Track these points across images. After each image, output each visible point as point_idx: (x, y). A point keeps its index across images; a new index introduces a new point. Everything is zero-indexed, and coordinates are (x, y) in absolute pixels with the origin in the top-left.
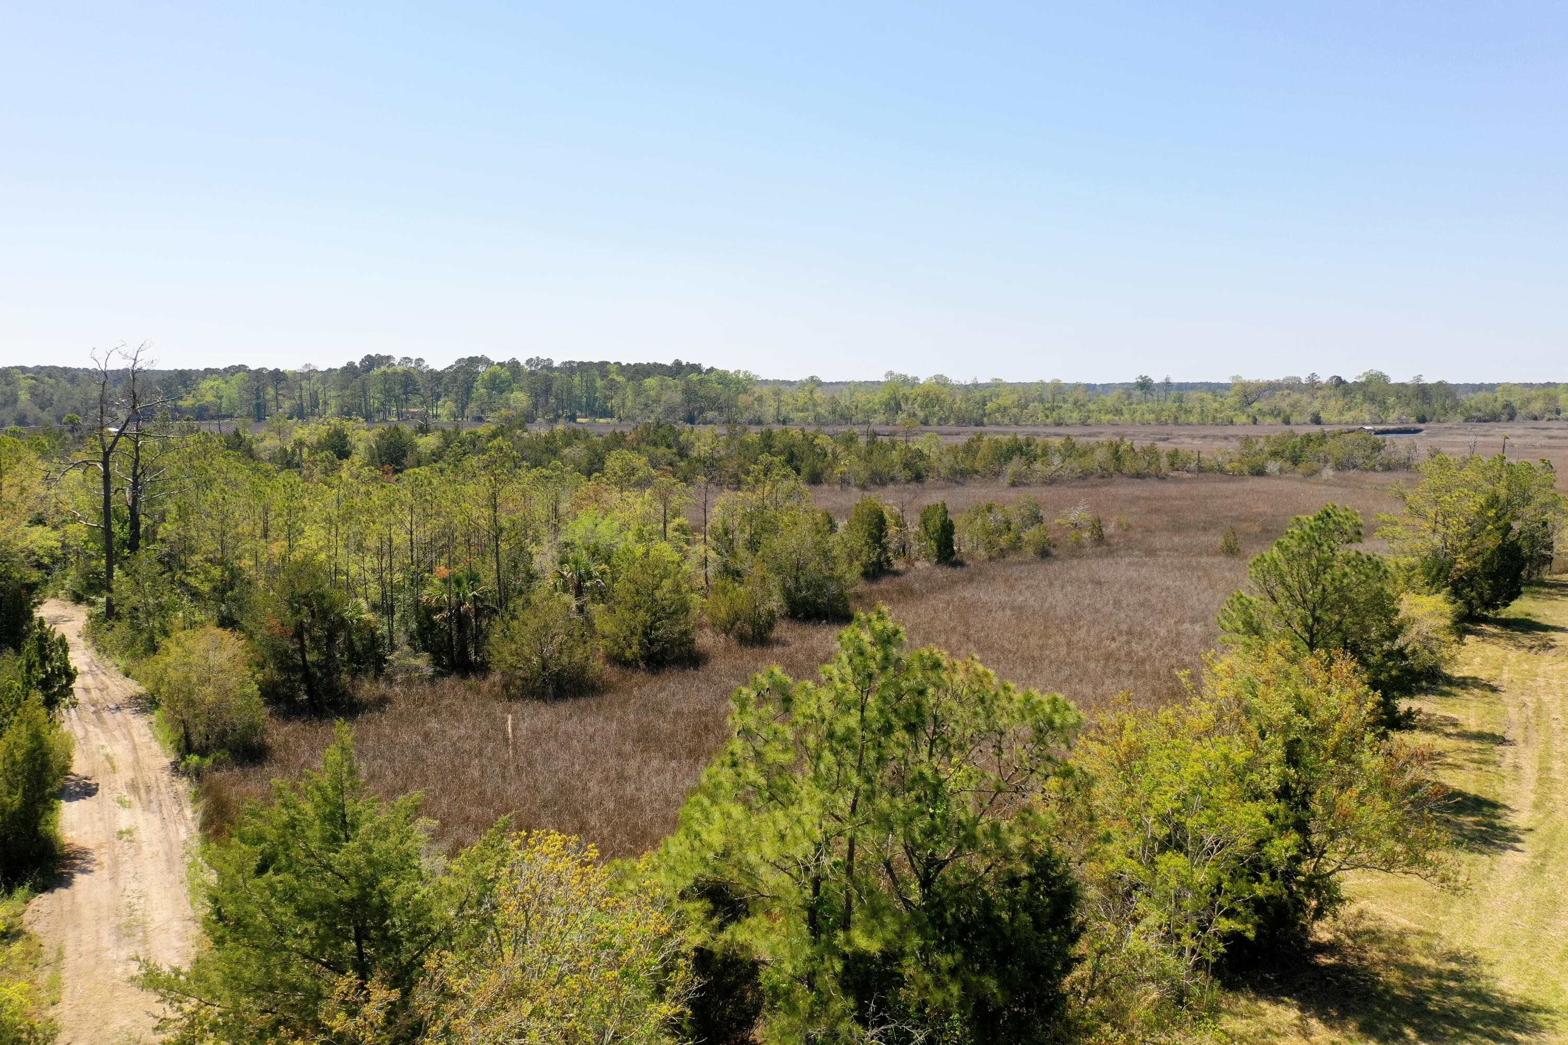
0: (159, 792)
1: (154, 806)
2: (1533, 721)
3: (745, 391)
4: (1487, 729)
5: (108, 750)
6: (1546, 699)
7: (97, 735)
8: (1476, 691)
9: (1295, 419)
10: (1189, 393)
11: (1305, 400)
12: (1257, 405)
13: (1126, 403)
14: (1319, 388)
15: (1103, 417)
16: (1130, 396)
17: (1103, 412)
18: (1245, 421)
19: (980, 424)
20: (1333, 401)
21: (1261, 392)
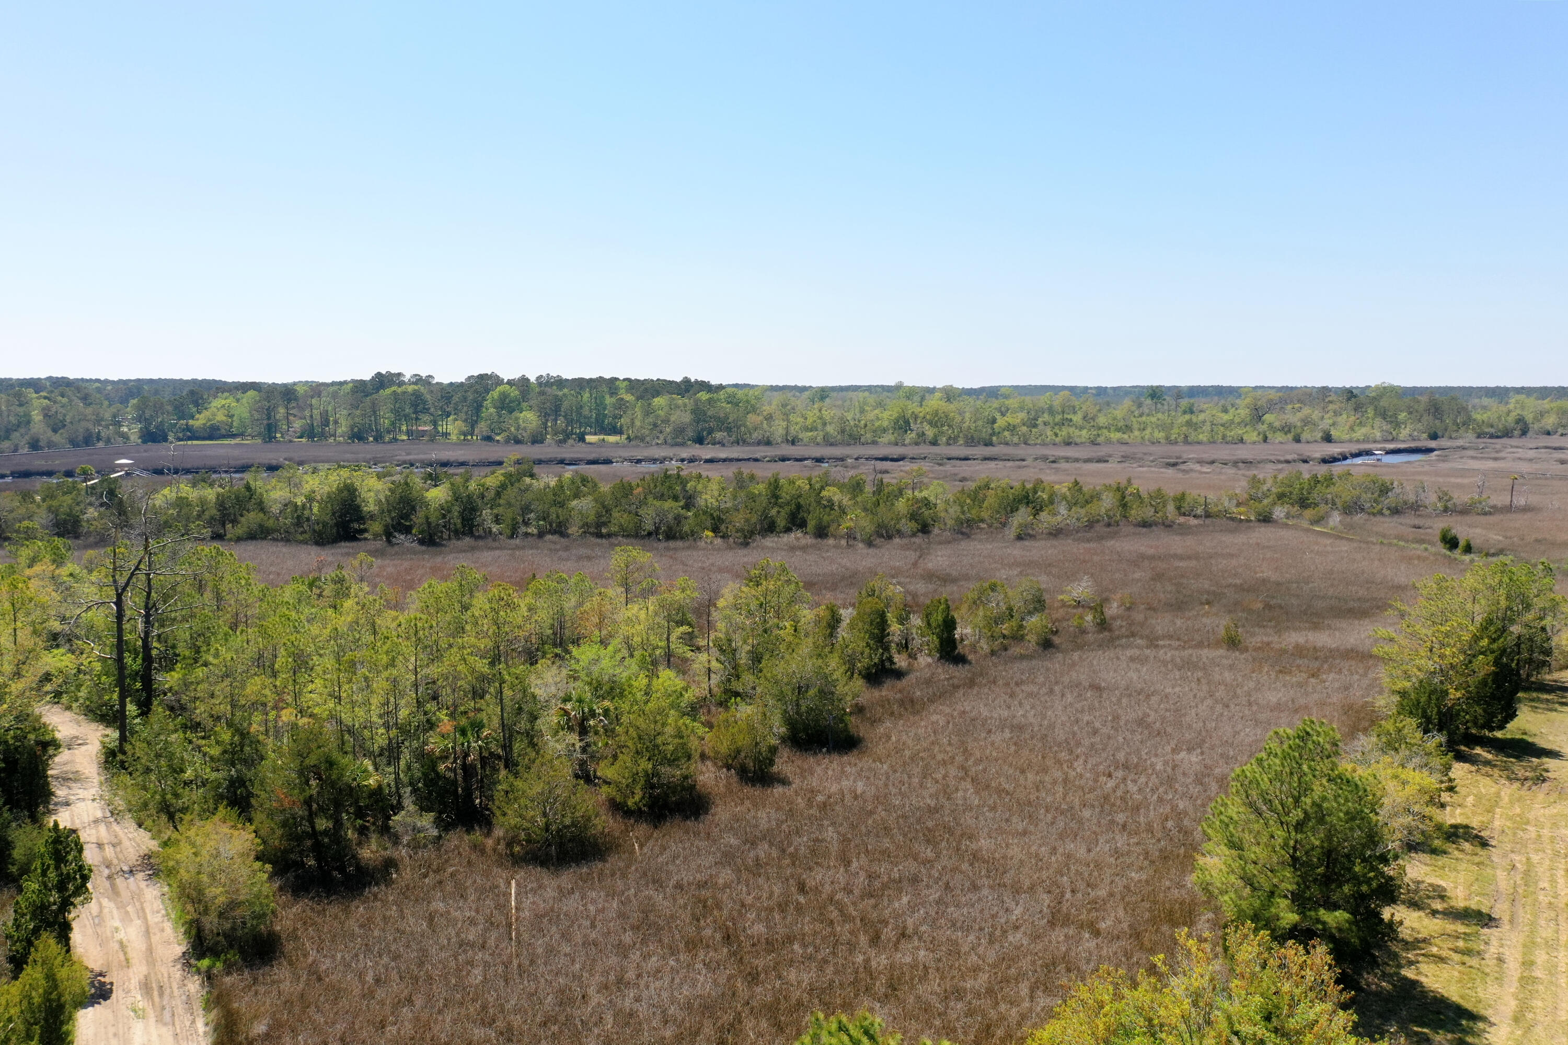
0: (172, 996)
1: (167, 1015)
2: (1520, 891)
3: (754, 410)
4: (1473, 905)
5: (121, 935)
6: (1535, 858)
7: (111, 912)
8: (1467, 846)
9: (1305, 436)
10: (1200, 403)
11: (1316, 415)
12: (1268, 417)
13: (1136, 413)
14: (1330, 402)
15: (1112, 435)
16: (1140, 405)
17: (1112, 428)
18: (1255, 438)
19: (989, 443)
20: (1345, 416)
21: (1271, 406)
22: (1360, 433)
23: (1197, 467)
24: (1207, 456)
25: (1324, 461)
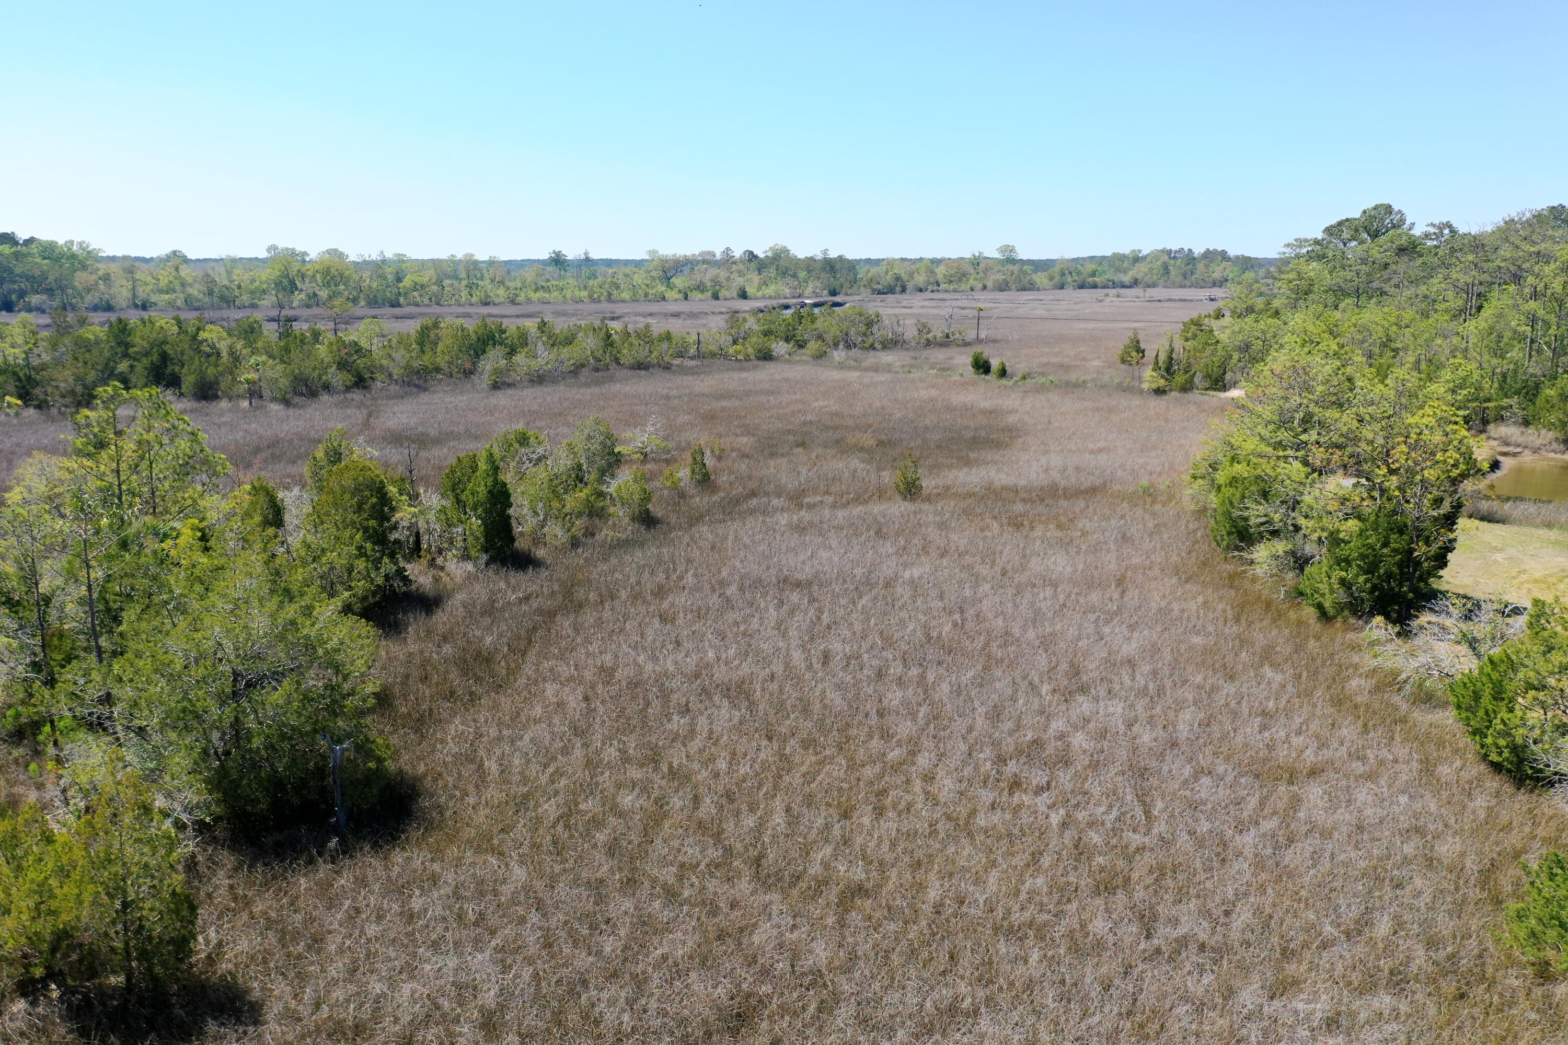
3: (84, 267)
9: (721, 295)
11: (723, 275)
12: (676, 280)
13: (542, 279)
16: (543, 272)
19: (396, 305)
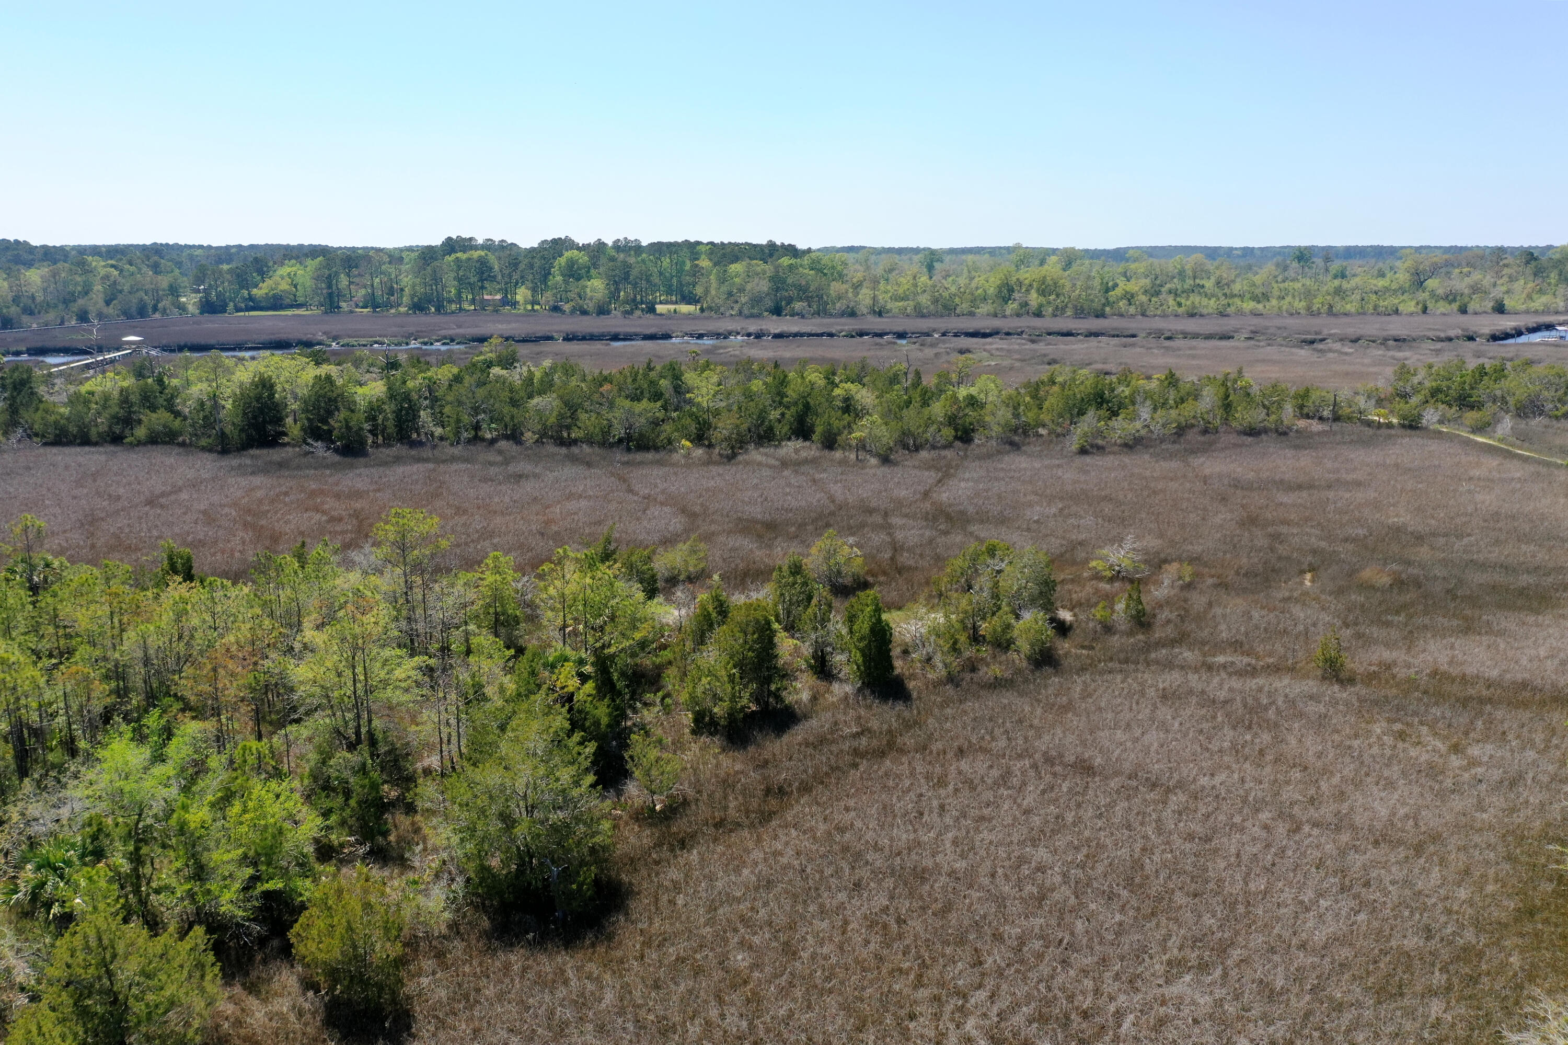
3: (840, 277)
9: (1471, 307)
10: (1355, 266)
11: (1488, 280)
12: (1431, 283)
13: (1279, 279)
14: (1506, 266)
15: (1245, 305)
16: (1286, 268)
17: (1248, 296)
18: (1413, 309)
19: (1100, 315)
20: (1522, 282)
21: (1434, 271)
22: (1540, 302)
23: (1337, 346)
24: (1351, 331)
25: (1494, 338)
